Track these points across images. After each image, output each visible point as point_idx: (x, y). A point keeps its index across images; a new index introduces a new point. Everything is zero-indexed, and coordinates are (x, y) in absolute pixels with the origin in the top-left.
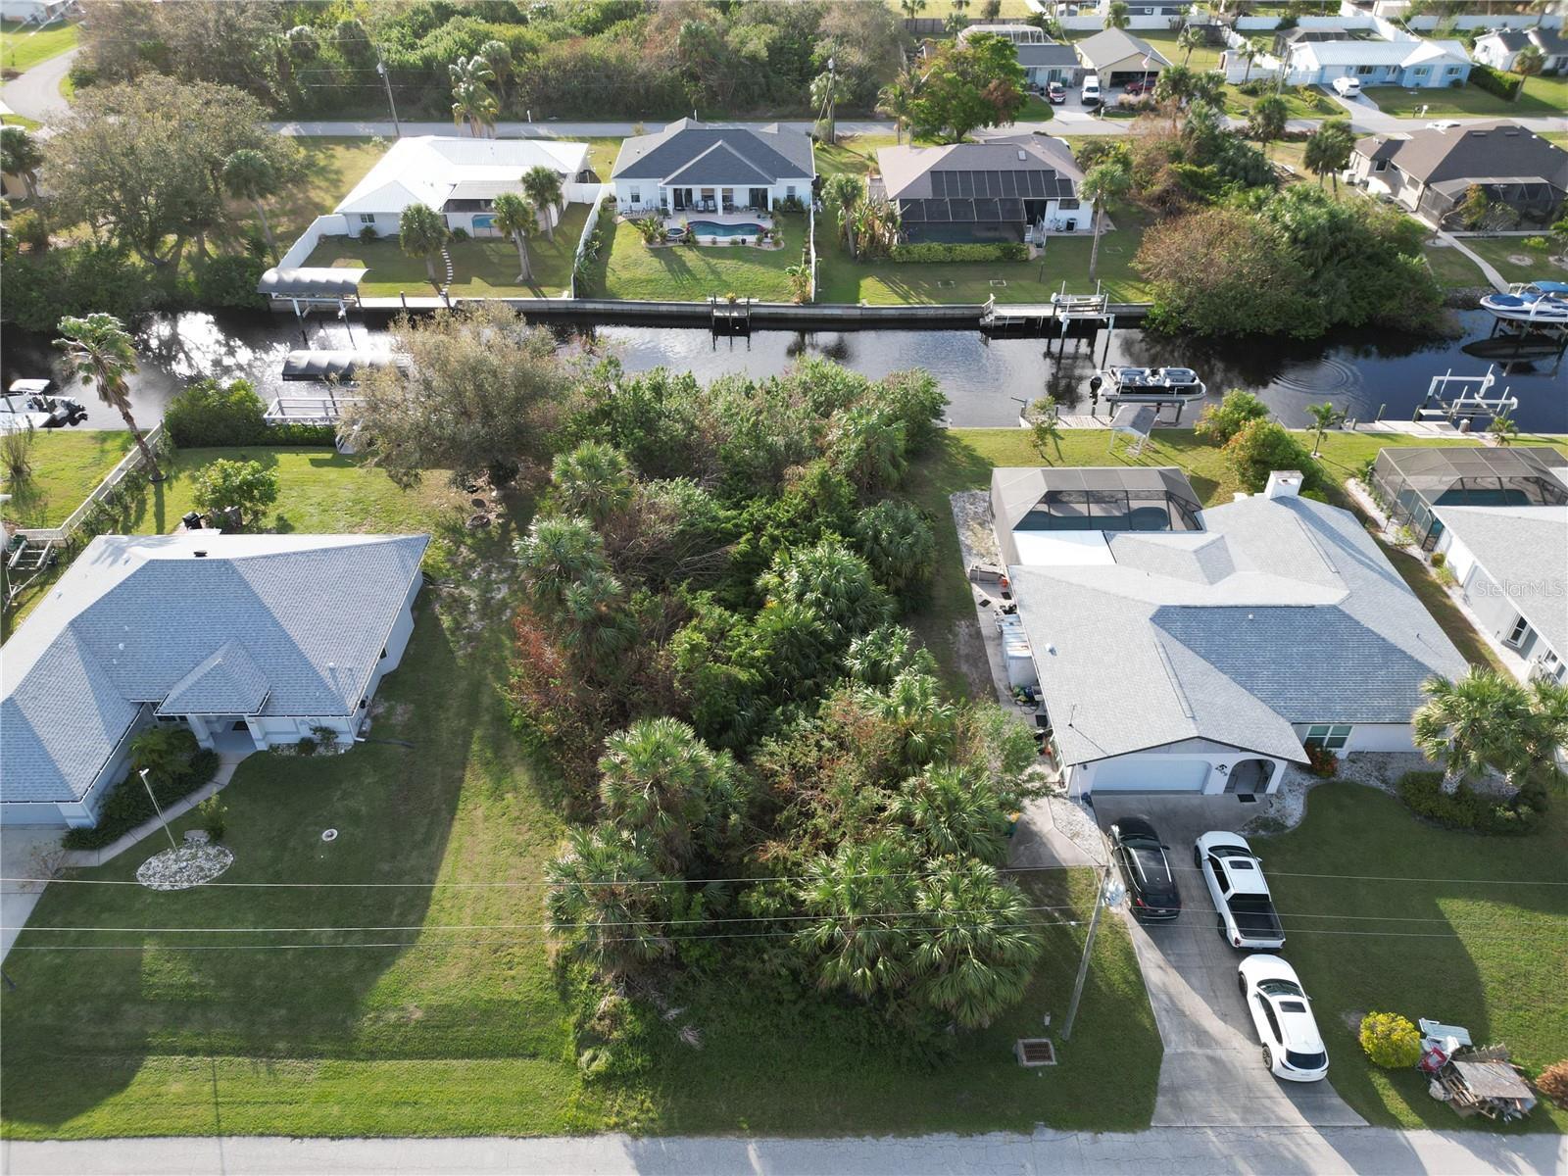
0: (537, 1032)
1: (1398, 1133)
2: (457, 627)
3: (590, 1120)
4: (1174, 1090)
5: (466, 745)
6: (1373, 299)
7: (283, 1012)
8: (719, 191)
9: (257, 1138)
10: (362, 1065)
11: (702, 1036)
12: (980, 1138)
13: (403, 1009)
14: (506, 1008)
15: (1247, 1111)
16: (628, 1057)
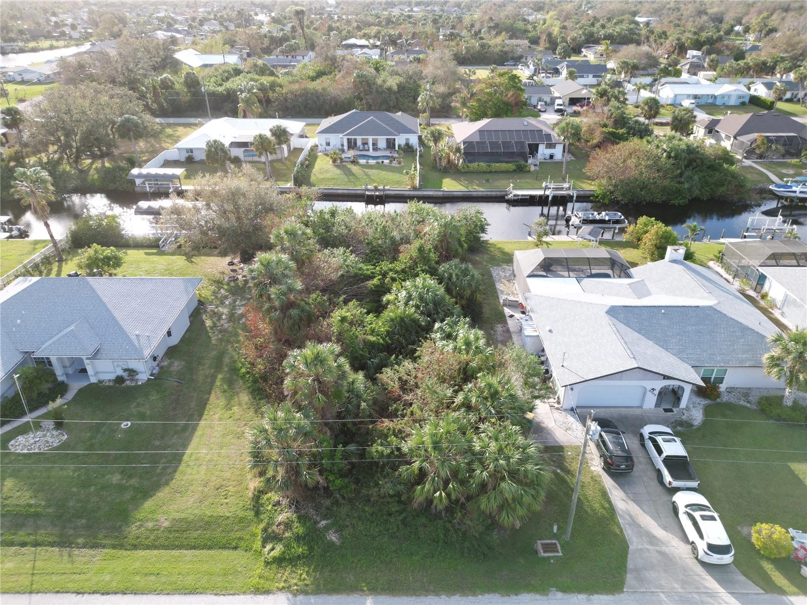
0: (238, 534)
1: (784, 598)
2: (215, 325)
3: (267, 585)
4: (637, 570)
5: (213, 382)
6: (712, 186)
7: (84, 521)
8: (370, 139)
9: (54, 594)
10: (129, 552)
11: (342, 537)
12: (515, 597)
13: (157, 521)
14: (220, 520)
15: (684, 583)
16: (294, 547)
